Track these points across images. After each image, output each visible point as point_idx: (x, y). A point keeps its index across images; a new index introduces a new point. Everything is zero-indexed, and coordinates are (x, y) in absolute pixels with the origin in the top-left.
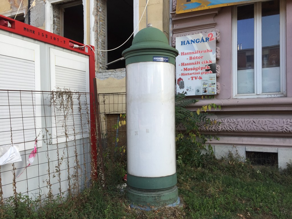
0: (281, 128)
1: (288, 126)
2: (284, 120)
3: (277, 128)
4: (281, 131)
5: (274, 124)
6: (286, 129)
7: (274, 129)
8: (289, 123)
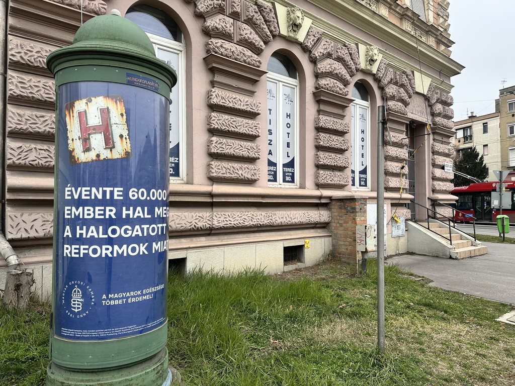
0: (190, 225)
1: (197, 221)
2: (193, 214)
3: (186, 224)
4: (190, 228)
5: (183, 220)
6: (195, 225)
7: (182, 226)
8: (198, 217)
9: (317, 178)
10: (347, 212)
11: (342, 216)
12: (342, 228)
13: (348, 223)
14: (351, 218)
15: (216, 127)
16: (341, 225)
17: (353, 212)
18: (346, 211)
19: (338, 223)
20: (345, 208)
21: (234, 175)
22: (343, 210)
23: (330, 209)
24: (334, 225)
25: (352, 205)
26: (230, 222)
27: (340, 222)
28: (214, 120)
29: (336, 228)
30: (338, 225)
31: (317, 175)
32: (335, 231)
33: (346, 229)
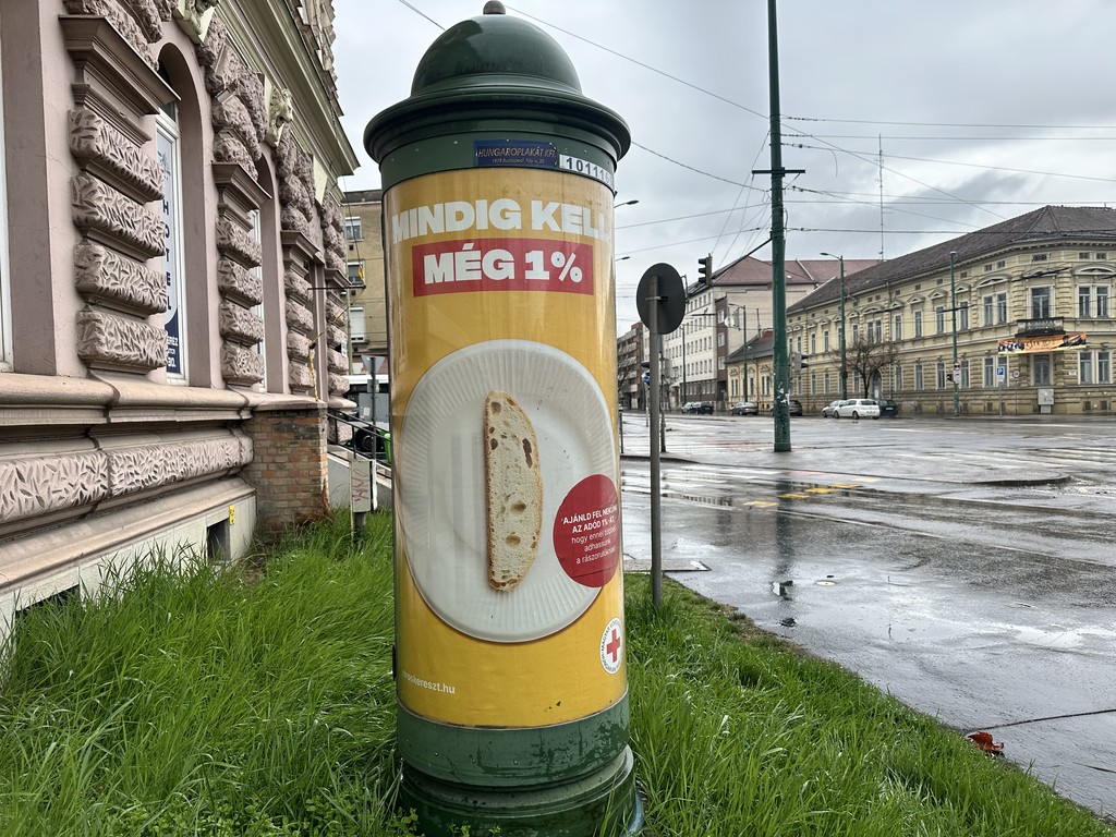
0: (74, 492)
1: (84, 480)
2: (77, 459)
3: (67, 492)
4: (73, 501)
5: (62, 479)
6: (81, 493)
7: (60, 498)
8: (85, 470)
9: (228, 362)
10: (297, 438)
11: (282, 448)
12: (284, 473)
13: (297, 460)
14: (307, 449)
15: (104, 218)
16: (281, 467)
17: (311, 438)
18: (292, 436)
19: (274, 462)
20: (290, 430)
21: (132, 353)
22: (285, 435)
23: (248, 434)
24: (263, 467)
25: (310, 422)
26: (136, 477)
27: (278, 459)
28: (100, 198)
29: (268, 474)
30: (272, 467)
31: (230, 355)
32: (265, 482)
33: (294, 474)
